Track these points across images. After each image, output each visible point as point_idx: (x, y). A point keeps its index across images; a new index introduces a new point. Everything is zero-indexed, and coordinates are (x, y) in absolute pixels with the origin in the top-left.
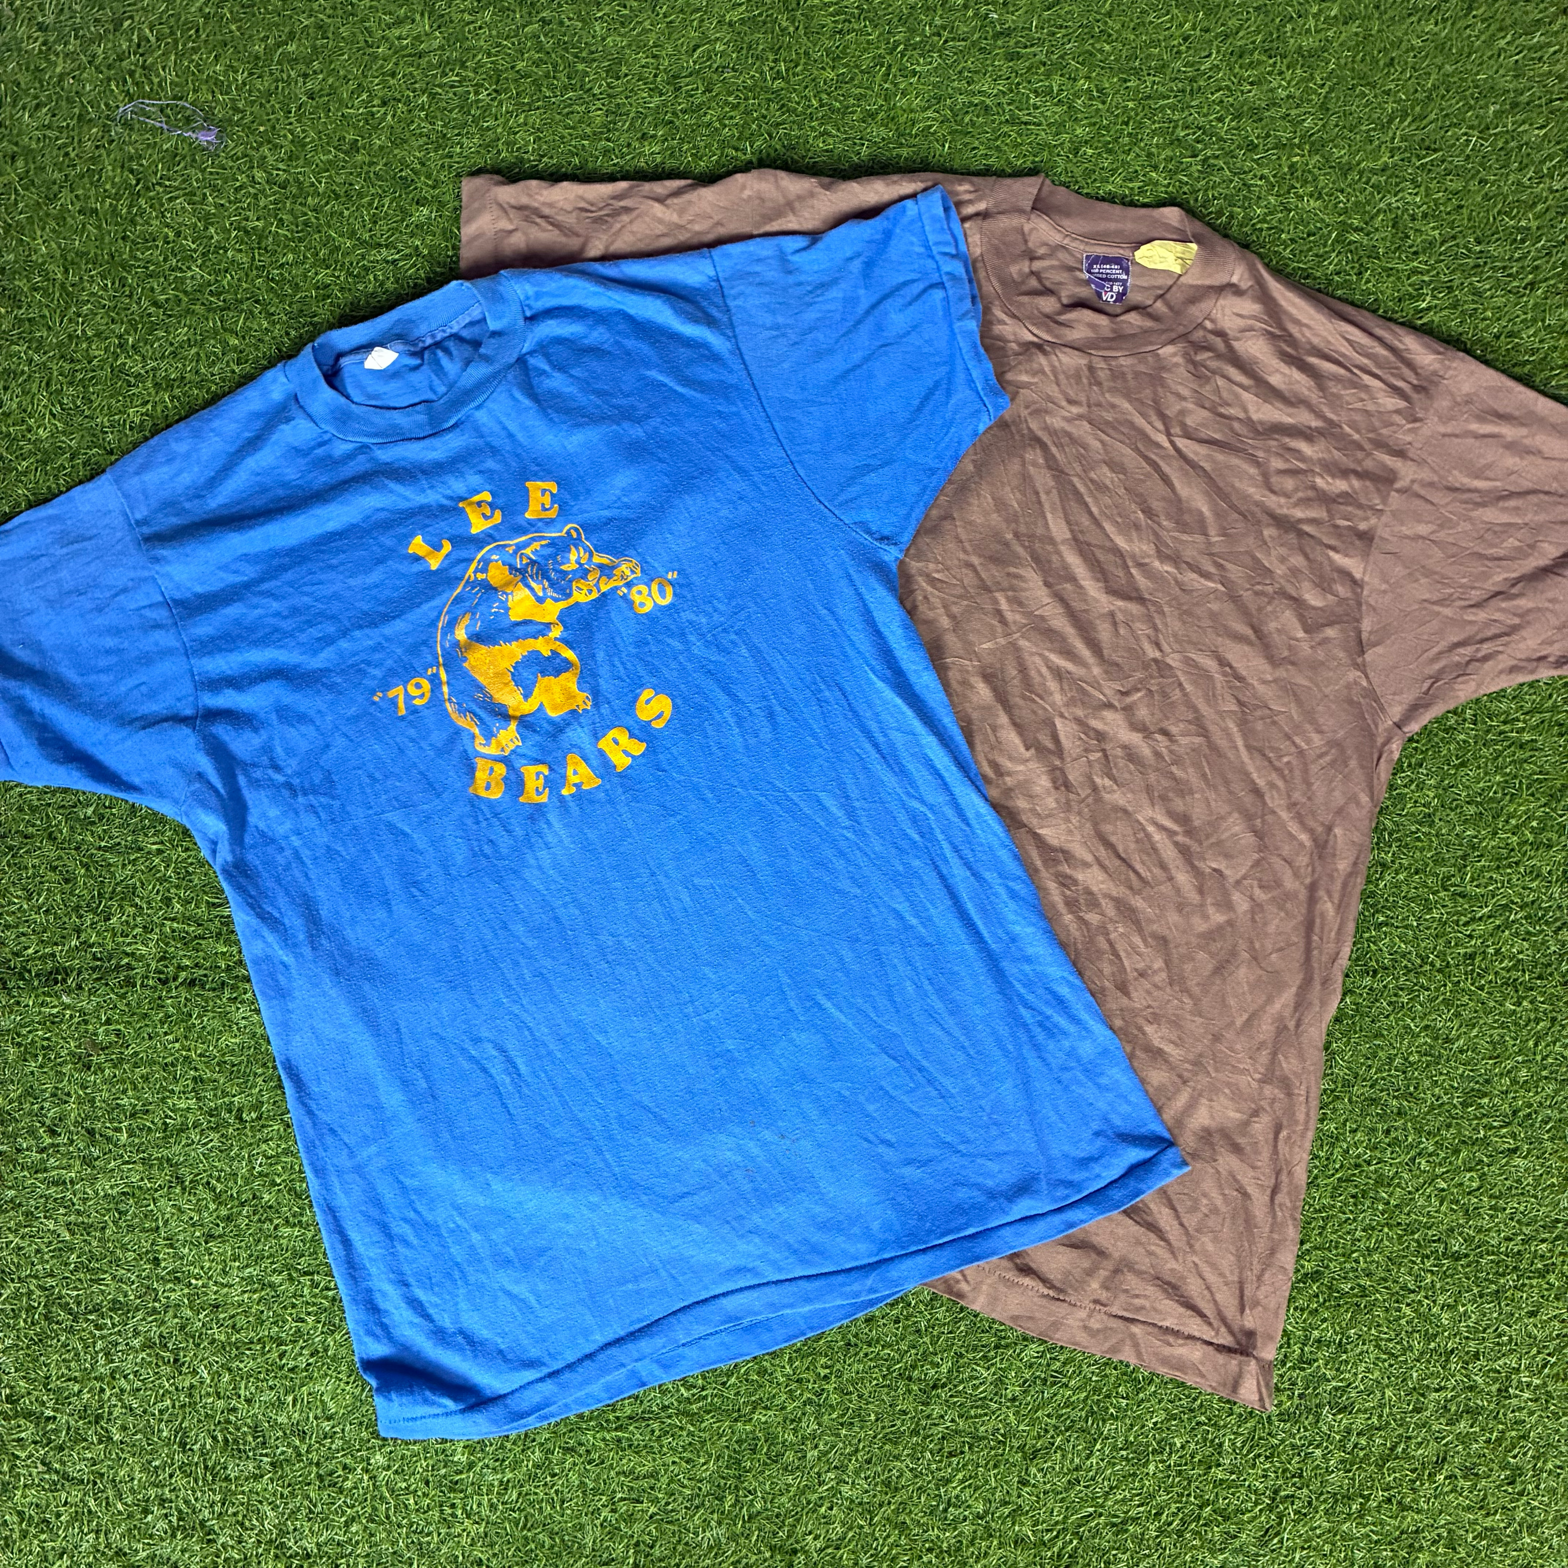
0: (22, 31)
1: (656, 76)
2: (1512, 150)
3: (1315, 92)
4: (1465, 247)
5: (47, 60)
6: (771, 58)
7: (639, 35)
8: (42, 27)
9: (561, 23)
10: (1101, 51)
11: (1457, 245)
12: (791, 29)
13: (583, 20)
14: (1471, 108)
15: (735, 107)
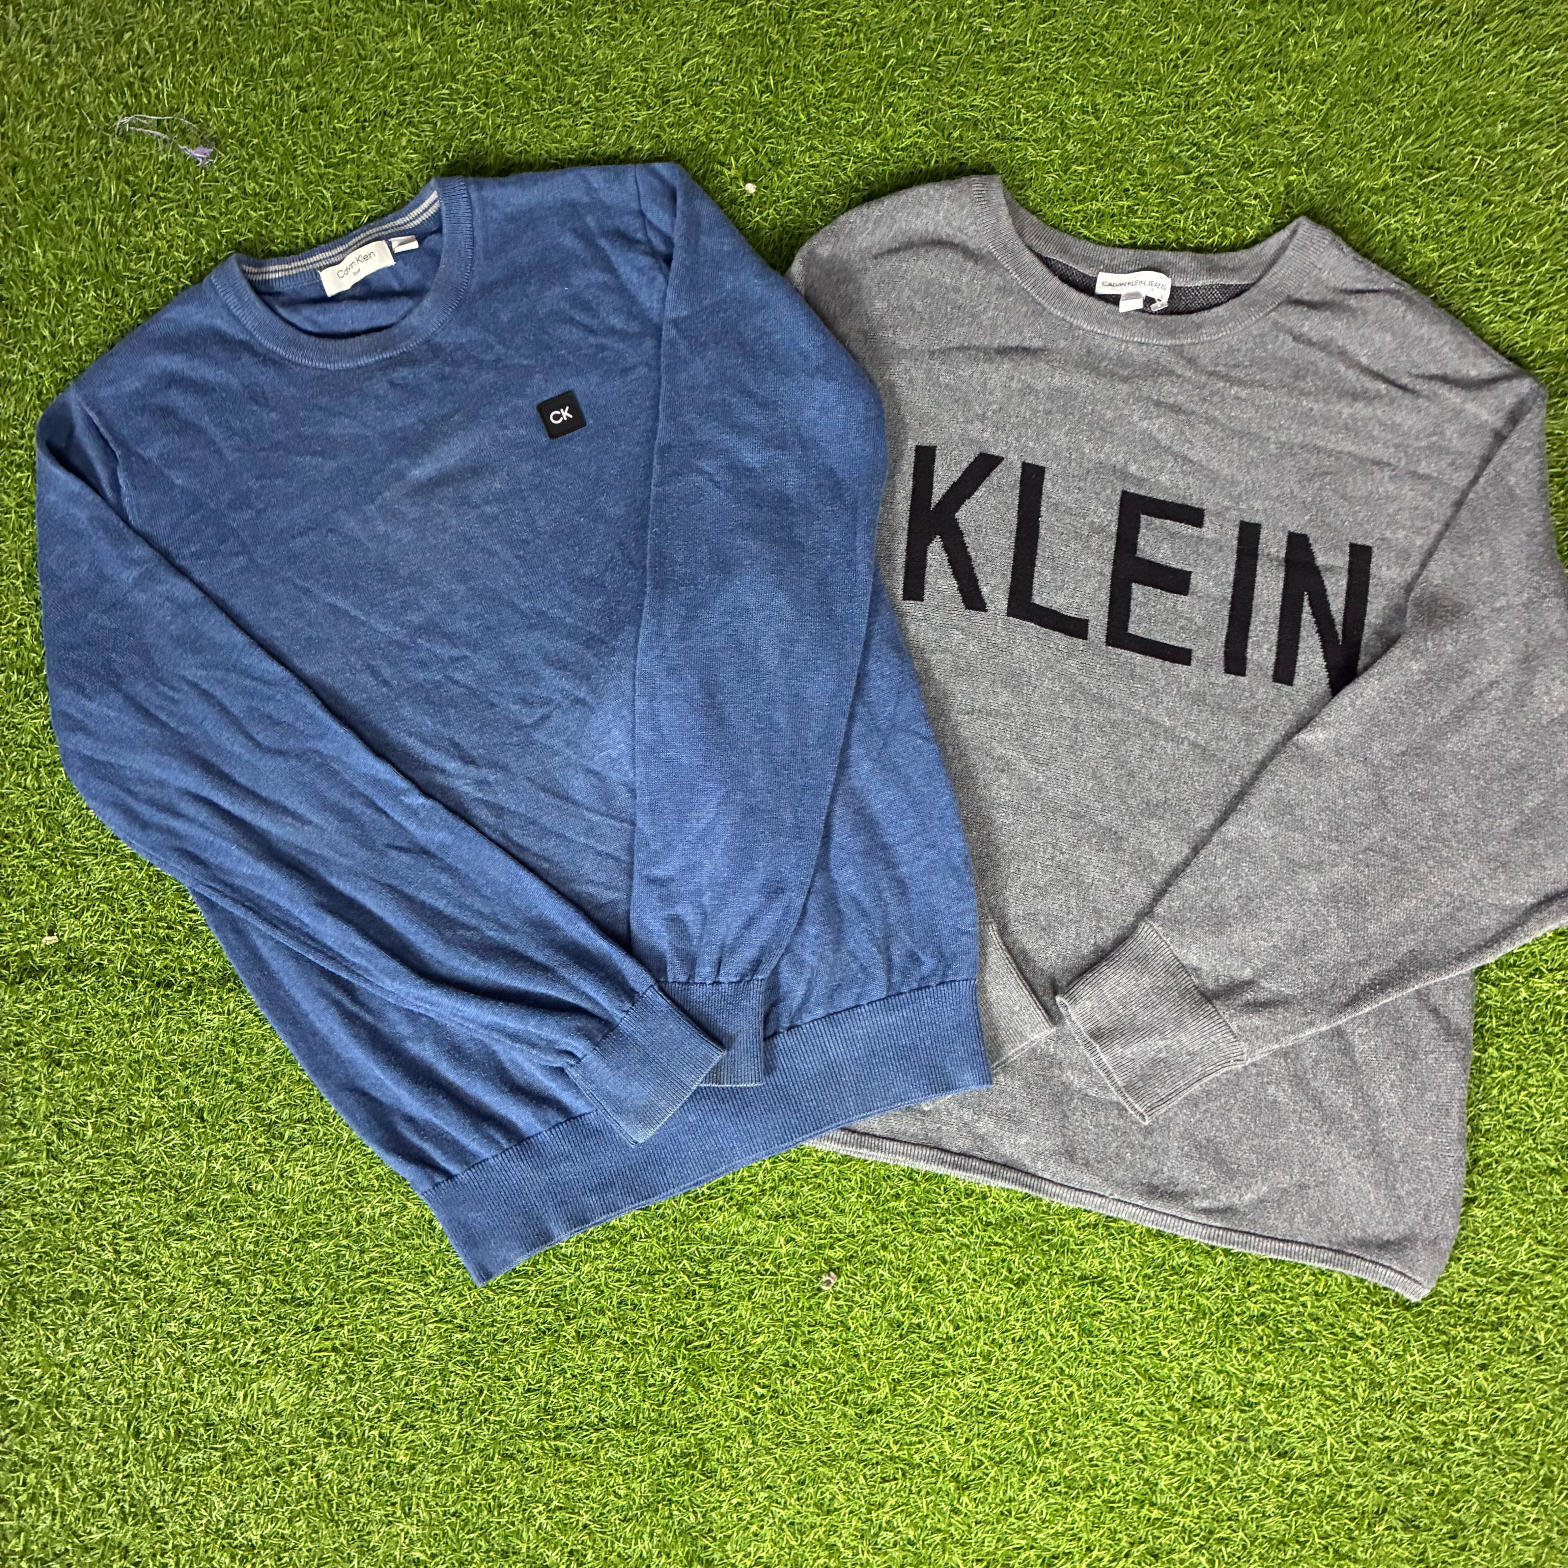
0: (26, 43)
1: (644, 89)
2: (1519, 169)
3: (1316, 108)
4: (1465, 270)
5: (49, 71)
6: (760, 71)
7: (630, 47)
8: (45, 39)
9: (552, 36)
10: (1096, 65)
11: (1457, 268)
12: (782, 42)
13: (574, 34)
14: (1478, 126)
15: (722, 121)
